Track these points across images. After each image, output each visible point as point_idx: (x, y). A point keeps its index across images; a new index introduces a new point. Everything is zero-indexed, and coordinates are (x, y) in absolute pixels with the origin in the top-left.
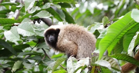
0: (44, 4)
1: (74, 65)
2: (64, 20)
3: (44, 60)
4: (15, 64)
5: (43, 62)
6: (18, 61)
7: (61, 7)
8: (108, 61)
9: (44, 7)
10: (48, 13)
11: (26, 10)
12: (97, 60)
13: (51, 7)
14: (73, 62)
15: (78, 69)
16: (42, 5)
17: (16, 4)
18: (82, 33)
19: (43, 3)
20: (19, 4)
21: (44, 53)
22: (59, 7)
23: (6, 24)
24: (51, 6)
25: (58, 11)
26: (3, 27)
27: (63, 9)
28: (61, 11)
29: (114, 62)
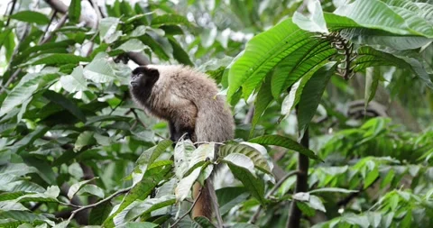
0: (135, 28)
1: (188, 156)
2: (171, 56)
3: (134, 130)
4: (79, 138)
5: (132, 133)
6: (86, 132)
7: (166, 33)
8: (248, 155)
9: (134, 34)
10: (141, 42)
11: (102, 39)
12: (228, 153)
13: (146, 34)
14: (187, 149)
15: (195, 166)
16: (131, 30)
17: (85, 29)
18: (208, 90)
19: (133, 26)
20: (89, 29)
21: (134, 118)
22: (163, 33)
23: (65, 63)
24: (148, 33)
25: (159, 40)
26: (59, 69)
27: (170, 36)
28: (166, 39)
29: (260, 157)
